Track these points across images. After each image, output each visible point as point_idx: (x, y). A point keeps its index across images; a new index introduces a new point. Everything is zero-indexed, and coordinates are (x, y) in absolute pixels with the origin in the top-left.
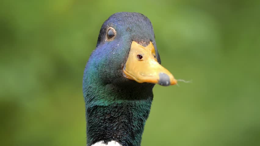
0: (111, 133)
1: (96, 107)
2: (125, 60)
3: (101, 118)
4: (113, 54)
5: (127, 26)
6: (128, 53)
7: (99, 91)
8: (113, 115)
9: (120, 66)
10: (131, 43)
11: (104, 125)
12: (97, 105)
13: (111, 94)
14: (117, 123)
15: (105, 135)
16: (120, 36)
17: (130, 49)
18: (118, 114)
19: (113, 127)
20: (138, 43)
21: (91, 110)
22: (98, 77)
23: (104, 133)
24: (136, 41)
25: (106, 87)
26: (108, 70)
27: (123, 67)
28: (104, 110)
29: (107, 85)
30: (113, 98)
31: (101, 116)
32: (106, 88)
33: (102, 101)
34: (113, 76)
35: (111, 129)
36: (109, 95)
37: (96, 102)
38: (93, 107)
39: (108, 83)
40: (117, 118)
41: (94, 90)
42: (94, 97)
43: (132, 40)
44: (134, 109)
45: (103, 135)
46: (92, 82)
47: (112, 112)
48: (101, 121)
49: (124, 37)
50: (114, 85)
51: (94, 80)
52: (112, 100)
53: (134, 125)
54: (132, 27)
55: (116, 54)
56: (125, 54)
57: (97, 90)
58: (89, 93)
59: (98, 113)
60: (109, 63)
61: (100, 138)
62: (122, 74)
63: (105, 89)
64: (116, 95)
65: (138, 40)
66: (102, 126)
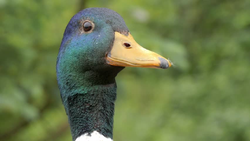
0: (92, 123)
1: (77, 95)
2: (110, 48)
3: (81, 108)
4: (96, 44)
5: (107, 19)
6: (113, 42)
7: (79, 77)
8: (91, 104)
9: (104, 54)
10: (114, 33)
11: (85, 116)
12: (77, 93)
13: (89, 80)
14: (95, 112)
15: (88, 127)
16: (100, 28)
17: (114, 38)
18: (95, 103)
19: (93, 117)
20: (121, 33)
21: (72, 99)
22: (79, 66)
23: (87, 125)
24: (118, 31)
25: (85, 73)
26: (90, 59)
27: (107, 55)
28: (83, 99)
29: (86, 72)
30: (90, 83)
31: (81, 106)
32: (86, 75)
33: (82, 87)
34: (95, 63)
35: (92, 120)
36: (88, 81)
37: (77, 90)
38: (74, 95)
39: (87, 70)
40: (95, 106)
41: (74, 78)
42: (75, 85)
43: (115, 31)
44: (107, 95)
45: (85, 127)
46: (72, 70)
47: (90, 101)
48: (83, 111)
49: (105, 28)
50: (94, 71)
51: (74, 68)
52: (90, 86)
53: (108, 110)
54: (111, 20)
55: (100, 44)
56: (109, 43)
57: (77, 77)
58: (69, 81)
59: (78, 103)
60: (92, 52)
61: (84, 131)
62: (105, 61)
63: (84, 76)
64: (94, 80)
65: (120, 30)
66: (84, 117)
